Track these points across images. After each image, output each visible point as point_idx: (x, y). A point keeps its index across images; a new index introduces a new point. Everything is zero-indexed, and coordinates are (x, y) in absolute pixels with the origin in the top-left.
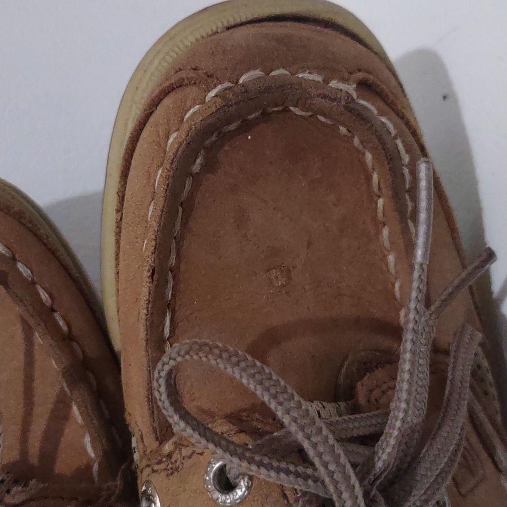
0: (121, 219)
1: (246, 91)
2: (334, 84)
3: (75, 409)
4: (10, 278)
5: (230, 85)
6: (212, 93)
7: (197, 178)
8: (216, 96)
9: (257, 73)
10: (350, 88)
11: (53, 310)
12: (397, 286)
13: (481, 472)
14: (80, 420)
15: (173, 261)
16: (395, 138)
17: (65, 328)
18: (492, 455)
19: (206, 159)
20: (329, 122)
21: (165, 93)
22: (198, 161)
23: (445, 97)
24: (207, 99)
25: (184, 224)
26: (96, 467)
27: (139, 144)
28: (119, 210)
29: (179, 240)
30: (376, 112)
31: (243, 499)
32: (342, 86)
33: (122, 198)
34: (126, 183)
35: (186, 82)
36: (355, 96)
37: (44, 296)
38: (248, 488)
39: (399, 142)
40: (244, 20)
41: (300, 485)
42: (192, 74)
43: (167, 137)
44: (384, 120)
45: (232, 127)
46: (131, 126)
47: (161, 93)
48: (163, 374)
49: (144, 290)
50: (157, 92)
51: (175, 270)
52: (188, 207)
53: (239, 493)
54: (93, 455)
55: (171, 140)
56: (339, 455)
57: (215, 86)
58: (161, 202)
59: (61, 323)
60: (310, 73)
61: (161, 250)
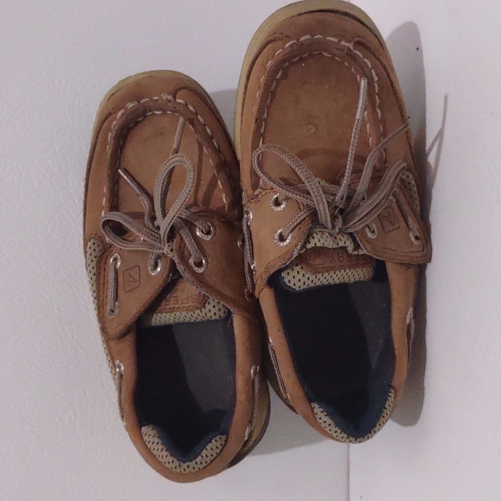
0: (245, 98)
1: (302, 45)
2: (343, 43)
3: (219, 182)
4: (195, 122)
5: (296, 41)
6: (288, 45)
7: (278, 81)
8: (289, 46)
9: (309, 37)
10: (351, 46)
11: (212, 138)
12: (370, 140)
13: (397, 224)
14: (221, 186)
15: (265, 116)
16: (371, 69)
17: (217, 147)
18: (406, 221)
19: (283, 73)
20: (339, 60)
21: (268, 43)
22: (279, 74)
23: (417, 49)
24: (286, 47)
25: (271, 101)
26: (227, 207)
27: (255, 65)
28: (245, 93)
29: (269, 107)
30: (362, 56)
31: (284, 209)
32: (346, 44)
33: (246, 88)
34: (248, 81)
35: (277, 39)
36: (352, 48)
37: (209, 131)
38: (286, 205)
39: (373, 71)
40: (306, 11)
41: (304, 201)
42: (280, 36)
43: (267, 63)
44: (366, 60)
45: (295, 60)
46: (252, 57)
47: (267, 43)
48: (256, 155)
49: (252, 127)
50: (265, 42)
51: (266, 121)
52: (274, 93)
53: (283, 206)
54: (225, 202)
55: (268, 64)
56: (320, 190)
57: (289, 42)
58: (262, 90)
59: (216, 144)
60: (332, 37)
61: (260, 111)
